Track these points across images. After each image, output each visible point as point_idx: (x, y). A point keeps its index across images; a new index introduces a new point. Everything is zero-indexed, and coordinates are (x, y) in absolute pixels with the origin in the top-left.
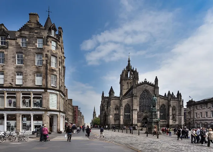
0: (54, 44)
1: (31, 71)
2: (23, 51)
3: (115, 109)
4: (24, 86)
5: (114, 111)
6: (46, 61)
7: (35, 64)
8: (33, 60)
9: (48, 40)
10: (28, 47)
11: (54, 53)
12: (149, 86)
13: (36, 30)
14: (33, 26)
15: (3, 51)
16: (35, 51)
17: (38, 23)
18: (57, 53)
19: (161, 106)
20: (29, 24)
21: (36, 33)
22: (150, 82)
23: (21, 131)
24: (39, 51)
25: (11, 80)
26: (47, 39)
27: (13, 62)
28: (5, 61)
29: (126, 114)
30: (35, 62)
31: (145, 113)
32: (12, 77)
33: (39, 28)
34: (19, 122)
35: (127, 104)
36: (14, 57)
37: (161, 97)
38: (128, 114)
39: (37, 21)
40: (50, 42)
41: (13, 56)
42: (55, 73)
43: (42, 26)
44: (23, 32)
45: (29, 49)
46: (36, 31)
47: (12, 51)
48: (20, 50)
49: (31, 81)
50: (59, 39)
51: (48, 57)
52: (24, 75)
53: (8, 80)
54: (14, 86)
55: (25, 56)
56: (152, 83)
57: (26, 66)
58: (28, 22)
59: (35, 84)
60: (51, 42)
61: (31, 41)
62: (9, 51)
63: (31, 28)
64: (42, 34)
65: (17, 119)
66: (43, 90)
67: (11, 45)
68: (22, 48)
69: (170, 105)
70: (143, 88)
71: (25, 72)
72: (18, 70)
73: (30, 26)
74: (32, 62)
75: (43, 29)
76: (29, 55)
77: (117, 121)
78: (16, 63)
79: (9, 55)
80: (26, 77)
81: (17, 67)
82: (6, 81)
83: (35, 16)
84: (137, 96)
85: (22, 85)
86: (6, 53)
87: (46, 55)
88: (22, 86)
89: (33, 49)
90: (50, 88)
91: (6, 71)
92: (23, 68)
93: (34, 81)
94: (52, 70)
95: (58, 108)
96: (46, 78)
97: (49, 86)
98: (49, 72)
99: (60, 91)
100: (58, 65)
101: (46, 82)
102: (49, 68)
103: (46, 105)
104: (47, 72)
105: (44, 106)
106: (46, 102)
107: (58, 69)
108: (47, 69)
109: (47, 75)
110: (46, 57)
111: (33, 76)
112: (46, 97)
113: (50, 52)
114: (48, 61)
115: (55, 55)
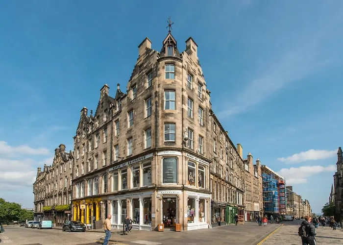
0: (170, 68)
1: (140, 129)
2: (133, 106)
6: (156, 103)
7: (144, 117)
8: (142, 112)
9: (159, 66)
10: (138, 96)
11: (168, 84)
13: (145, 63)
14: (142, 60)
15: (119, 117)
16: (144, 96)
17: (147, 51)
18: (174, 83)
20: (138, 61)
24: (148, 93)
26: (156, 67)
28: (119, 129)
32: (124, 148)
33: (148, 56)
34: (129, 210)
36: (126, 120)
39: (146, 48)
40: (161, 69)
41: (125, 118)
43: (151, 51)
44: (133, 79)
45: (138, 99)
46: (145, 65)
47: (125, 112)
48: (131, 106)
49: (140, 145)
51: (159, 95)
52: (134, 139)
53: (121, 153)
54: (125, 159)
55: (135, 112)
57: (136, 124)
59: (144, 147)
60: (164, 68)
61: (140, 85)
62: (122, 114)
63: (140, 66)
64: (151, 63)
66: (151, 155)
67: (124, 105)
68: (132, 102)
71: (134, 135)
72: (128, 135)
74: (141, 115)
75: (152, 54)
76: (138, 108)
78: (127, 127)
79: (122, 120)
80: (136, 141)
81: (128, 132)
83: (144, 44)
85: (132, 155)
86: (120, 119)
87: (156, 92)
88: (131, 157)
89: (142, 94)
90: (161, 147)
91: (120, 143)
92: (133, 130)
93: (142, 144)
94: (166, 115)
95: (180, 182)
96: (156, 132)
97: (161, 145)
98: (160, 121)
99: (182, 150)
100: (179, 103)
101: (156, 139)
102: (160, 113)
103: (155, 179)
104: (156, 122)
105: (153, 182)
106: (155, 175)
107: (178, 111)
108: (156, 116)
109: (156, 126)
110: (156, 96)
111: (142, 136)
112: (155, 165)
113: (161, 86)
114: (159, 103)
115: (172, 87)
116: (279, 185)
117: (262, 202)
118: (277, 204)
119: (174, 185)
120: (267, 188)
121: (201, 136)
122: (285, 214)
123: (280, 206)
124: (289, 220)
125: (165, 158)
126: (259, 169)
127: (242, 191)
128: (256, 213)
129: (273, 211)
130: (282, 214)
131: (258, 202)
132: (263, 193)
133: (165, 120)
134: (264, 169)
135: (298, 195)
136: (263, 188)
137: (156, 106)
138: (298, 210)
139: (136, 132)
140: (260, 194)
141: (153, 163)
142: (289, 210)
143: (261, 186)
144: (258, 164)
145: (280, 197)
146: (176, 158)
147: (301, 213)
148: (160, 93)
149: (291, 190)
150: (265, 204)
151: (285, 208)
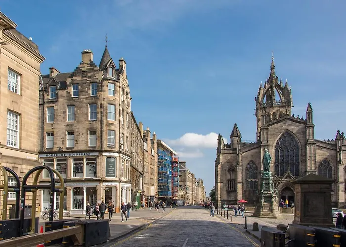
0: (112, 87)
1: (84, 128)
2: (74, 103)
3: (229, 171)
4: (75, 149)
5: (226, 175)
6: (102, 112)
7: (88, 119)
8: (85, 114)
9: (104, 84)
10: (81, 97)
11: (111, 101)
12: (293, 124)
13: (89, 72)
14: (86, 68)
15: (54, 105)
16: (88, 101)
17: (92, 64)
18: (115, 100)
19: (321, 164)
20: (81, 66)
21: (90, 77)
22: (295, 116)
23: (72, 209)
24: (93, 100)
25: (62, 142)
26: (102, 83)
27: (64, 118)
28: (54, 118)
29: (249, 180)
30: (88, 116)
31: (286, 178)
32: (63, 138)
33: (93, 69)
34: (70, 198)
35: (251, 160)
36: (65, 112)
37: (320, 144)
38: (253, 180)
39: (90, 60)
40: (105, 86)
41: (63, 110)
42: (112, 128)
43: (96, 66)
44: (74, 78)
45: (81, 100)
46: (89, 74)
47: (63, 105)
48: (72, 102)
49: (84, 142)
50: (118, 79)
51: (104, 107)
52: (76, 134)
53: (58, 142)
54: (64, 150)
55: (77, 110)
56: (300, 117)
57: (78, 122)
58: (80, 64)
59: (88, 145)
60: (107, 86)
61: (83, 89)
62: (59, 104)
63: (83, 72)
64: (97, 77)
65: (68, 193)
66: (97, 154)
67: (62, 96)
68: (74, 99)
69: (340, 160)
70: (282, 128)
71: (76, 130)
72: (69, 128)
73: (83, 69)
74: (85, 116)
75: (97, 70)
76: (81, 107)
77: (232, 194)
78: (66, 120)
79: (59, 110)
80: (78, 137)
81: (68, 125)
82: (56, 144)
83: (88, 55)
84: (268, 145)
85: (73, 148)
86: (56, 108)
87: (101, 104)
88: (73, 150)
89: (86, 98)
90: (106, 149)
91: (55, 131)
92: (75, 125)
93: (87, 142)
94: (109, 124)
95: (118, 177)
96: (101, 136)
97: (105, 147)
98: (105, 128)
99: (120, 152)
100: (117, 115)
101: (101, 142)
102: (105, 121)
103: (101, 174)
104: (102, 128)
105: (99, 175)
106: (101, 170)
107: (117, 122)
108: (102, 124)
109: (102, 132)
110: (101, 107)
111: (86, 135)
112: (101, 162)
113: (106, 100)
114: (104, 113)
115: (113, 103)
116: (172, 162)
117: (157, 184)
118: (170, 186)
119: (114, 178)
120: (162, 168)
121: (127, 137)
122: (177, 199)
123: (173, 189)
124: (180, 206)
125: (108, 157)
126: (156, 145)
127: (142, 175)
128: (152, 197)
129: (167, 195)
130: (175, 198)
131: (153, 185)
132: (158, 173)
133: (108, 128)
134: (159, 144)
135: (192, 173)
136: (158, 167)
137: (102, 115)
138: (191, 193)
139: (78, 129)
140: (156, 175)
141: (99, 160)
142: (181, 193)
143: (156, 164)
144: (154, 138)
145: (173, 178)
146: (115, 158)
147: (194, 197)
148: (105, 105)
149: (185, 166)
150: (159, 187)
151: (177, 192)
